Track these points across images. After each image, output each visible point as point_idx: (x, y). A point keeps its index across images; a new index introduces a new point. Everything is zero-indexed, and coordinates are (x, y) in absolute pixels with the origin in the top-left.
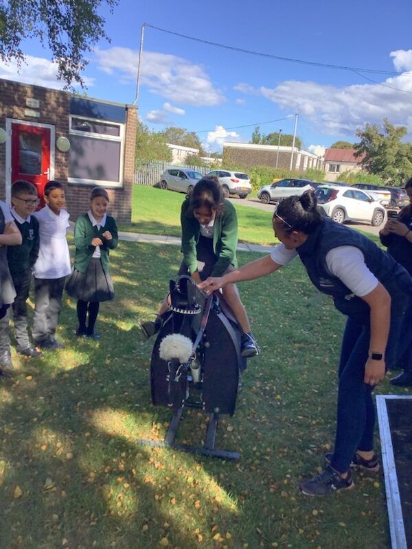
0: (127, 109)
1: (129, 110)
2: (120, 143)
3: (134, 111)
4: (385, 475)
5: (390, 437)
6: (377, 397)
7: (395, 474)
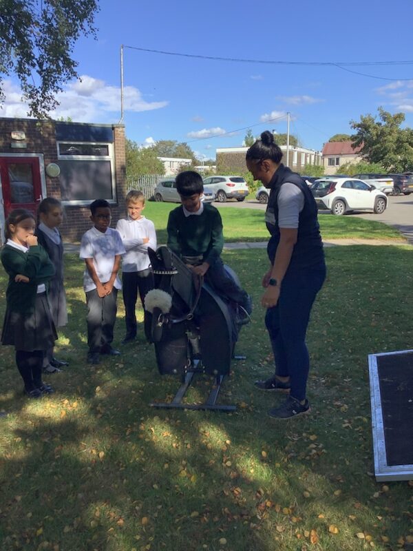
0: (113, 128)
1: (116, 129)
2: (110, 162)
3: (121, 129)
4: (373, 411)
5: (378, 384)
6: (369, 356)
7: (381, 410)
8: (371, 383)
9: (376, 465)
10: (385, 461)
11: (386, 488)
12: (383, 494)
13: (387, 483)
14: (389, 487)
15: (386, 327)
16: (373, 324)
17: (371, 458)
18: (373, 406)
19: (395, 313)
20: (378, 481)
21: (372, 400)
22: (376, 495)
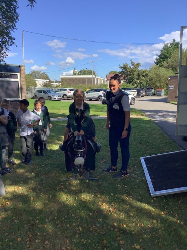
0: (20, 67)
1: (21, 67)
2: (18, 81)
3: (23, 67)
4: (146, 176)
5: (146, 167)
6: (141, 158)
7: (149, 175)
8: (143, 167)
9: (151, 192)
10: (154, 190)
11: (155, 199)
12: (154, 201)
13: (155, 197)
14: (156, 198)
15: (144, 148)
16: (139, 147)
17: (149, 190)
18: (146, 174)
19: (147, 143)
20: (152, 197)
21: (145, 172)
22: (152, 201)
